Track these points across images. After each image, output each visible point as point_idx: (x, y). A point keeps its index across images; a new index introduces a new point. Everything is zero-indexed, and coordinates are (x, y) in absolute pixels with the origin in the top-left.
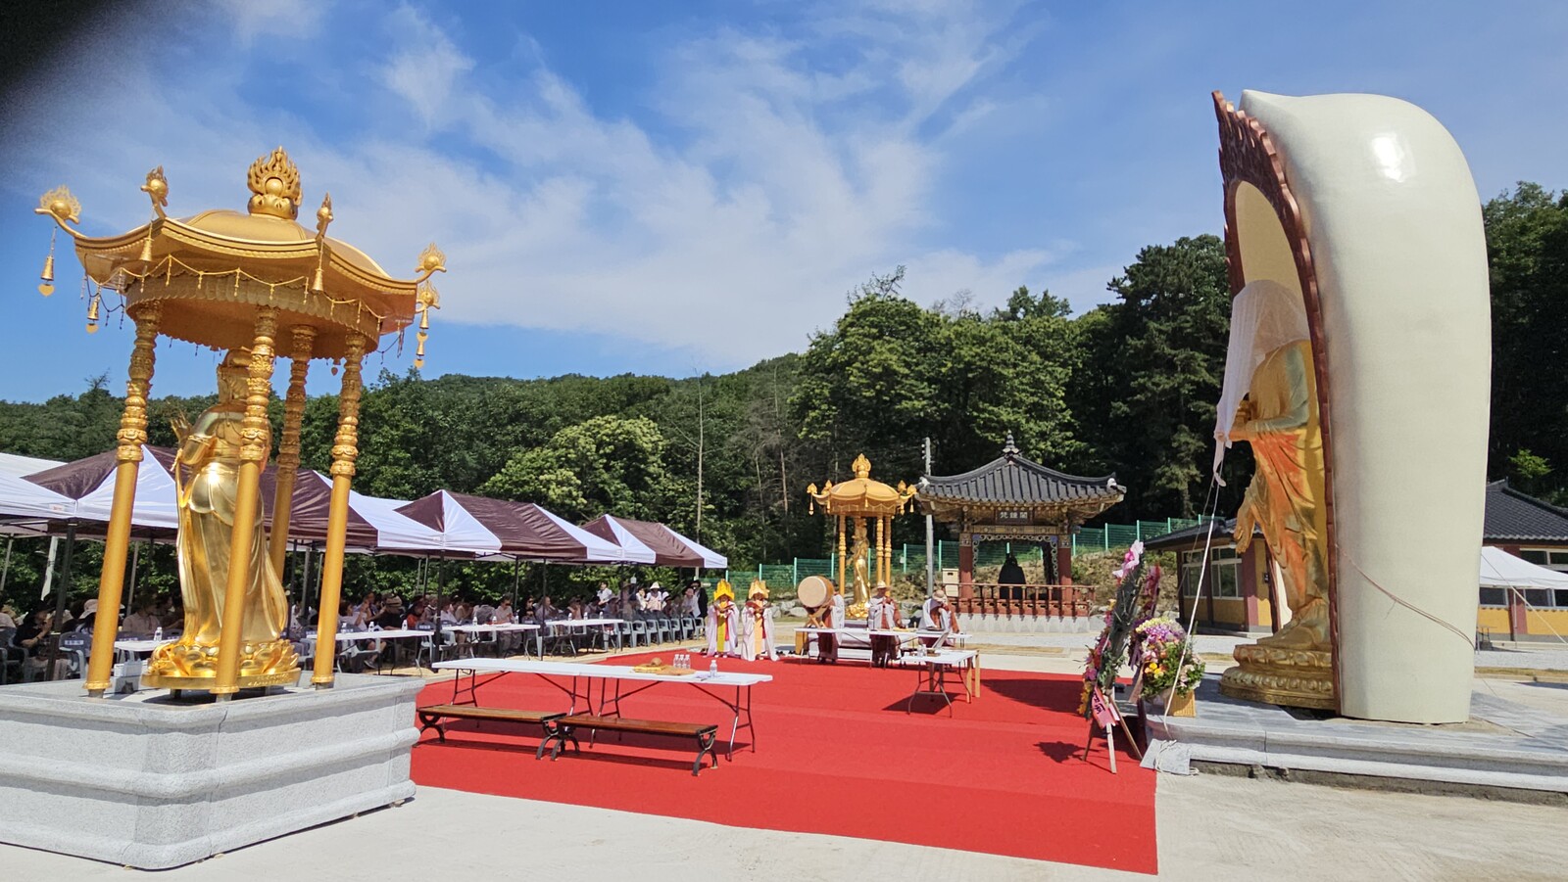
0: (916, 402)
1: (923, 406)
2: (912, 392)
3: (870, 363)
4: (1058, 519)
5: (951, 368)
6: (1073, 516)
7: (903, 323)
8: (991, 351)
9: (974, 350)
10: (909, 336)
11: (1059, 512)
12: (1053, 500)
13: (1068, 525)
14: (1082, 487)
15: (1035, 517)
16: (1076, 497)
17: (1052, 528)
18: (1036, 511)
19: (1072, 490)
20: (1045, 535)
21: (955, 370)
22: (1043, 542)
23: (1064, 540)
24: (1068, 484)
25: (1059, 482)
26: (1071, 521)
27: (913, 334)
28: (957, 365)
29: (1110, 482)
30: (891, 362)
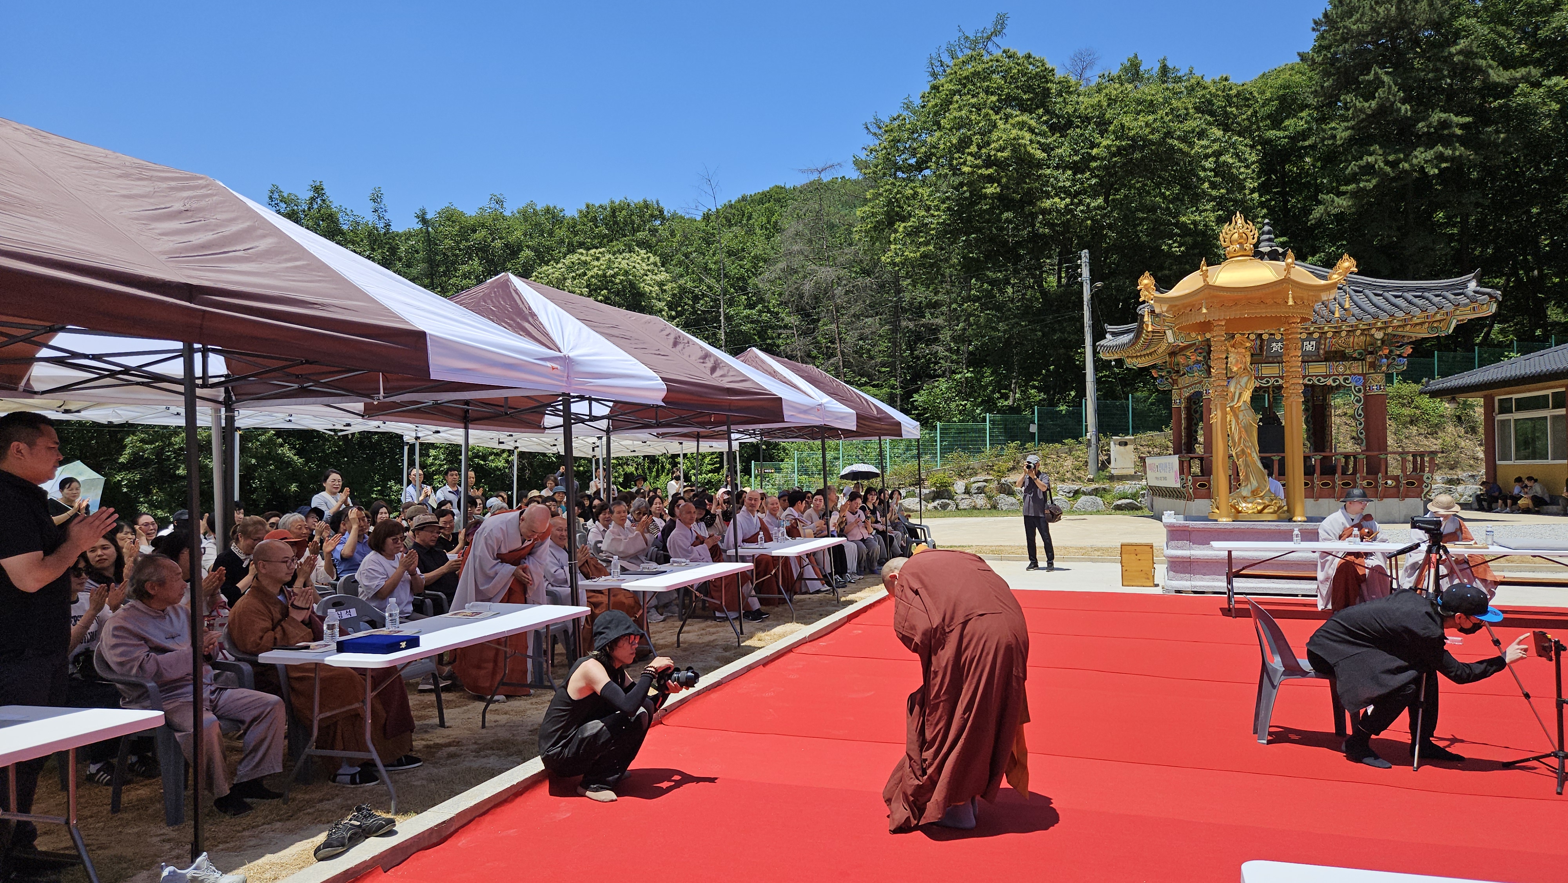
0: (1057, 200)
2: (1052, 186)
4: (1365, 350)
5: (1108, 147)
6: (1391, 344)
7: (1028, 89)
8: (1167, 119)
9: (1142, 119)
10: (1038, 107)
11: (1368, 338)
12: (1376, 317)
13: (1387, 357)
14: (1416, 297)
15: (1327, 349)
16: (1416, 311)
17: (1355, 364)
18: (1326, 339)
19: (1400, 302)
20: (1343, 375)
21: (1114, 149)
22: (1339, 387)
23: (1377, 382)
24: (1386, 294)
25: (1366, 291)
26: (1391, 351)
27: (1042, 105)
28: (1117, 143)
29: (1473, 285)
30: (1023, 141)
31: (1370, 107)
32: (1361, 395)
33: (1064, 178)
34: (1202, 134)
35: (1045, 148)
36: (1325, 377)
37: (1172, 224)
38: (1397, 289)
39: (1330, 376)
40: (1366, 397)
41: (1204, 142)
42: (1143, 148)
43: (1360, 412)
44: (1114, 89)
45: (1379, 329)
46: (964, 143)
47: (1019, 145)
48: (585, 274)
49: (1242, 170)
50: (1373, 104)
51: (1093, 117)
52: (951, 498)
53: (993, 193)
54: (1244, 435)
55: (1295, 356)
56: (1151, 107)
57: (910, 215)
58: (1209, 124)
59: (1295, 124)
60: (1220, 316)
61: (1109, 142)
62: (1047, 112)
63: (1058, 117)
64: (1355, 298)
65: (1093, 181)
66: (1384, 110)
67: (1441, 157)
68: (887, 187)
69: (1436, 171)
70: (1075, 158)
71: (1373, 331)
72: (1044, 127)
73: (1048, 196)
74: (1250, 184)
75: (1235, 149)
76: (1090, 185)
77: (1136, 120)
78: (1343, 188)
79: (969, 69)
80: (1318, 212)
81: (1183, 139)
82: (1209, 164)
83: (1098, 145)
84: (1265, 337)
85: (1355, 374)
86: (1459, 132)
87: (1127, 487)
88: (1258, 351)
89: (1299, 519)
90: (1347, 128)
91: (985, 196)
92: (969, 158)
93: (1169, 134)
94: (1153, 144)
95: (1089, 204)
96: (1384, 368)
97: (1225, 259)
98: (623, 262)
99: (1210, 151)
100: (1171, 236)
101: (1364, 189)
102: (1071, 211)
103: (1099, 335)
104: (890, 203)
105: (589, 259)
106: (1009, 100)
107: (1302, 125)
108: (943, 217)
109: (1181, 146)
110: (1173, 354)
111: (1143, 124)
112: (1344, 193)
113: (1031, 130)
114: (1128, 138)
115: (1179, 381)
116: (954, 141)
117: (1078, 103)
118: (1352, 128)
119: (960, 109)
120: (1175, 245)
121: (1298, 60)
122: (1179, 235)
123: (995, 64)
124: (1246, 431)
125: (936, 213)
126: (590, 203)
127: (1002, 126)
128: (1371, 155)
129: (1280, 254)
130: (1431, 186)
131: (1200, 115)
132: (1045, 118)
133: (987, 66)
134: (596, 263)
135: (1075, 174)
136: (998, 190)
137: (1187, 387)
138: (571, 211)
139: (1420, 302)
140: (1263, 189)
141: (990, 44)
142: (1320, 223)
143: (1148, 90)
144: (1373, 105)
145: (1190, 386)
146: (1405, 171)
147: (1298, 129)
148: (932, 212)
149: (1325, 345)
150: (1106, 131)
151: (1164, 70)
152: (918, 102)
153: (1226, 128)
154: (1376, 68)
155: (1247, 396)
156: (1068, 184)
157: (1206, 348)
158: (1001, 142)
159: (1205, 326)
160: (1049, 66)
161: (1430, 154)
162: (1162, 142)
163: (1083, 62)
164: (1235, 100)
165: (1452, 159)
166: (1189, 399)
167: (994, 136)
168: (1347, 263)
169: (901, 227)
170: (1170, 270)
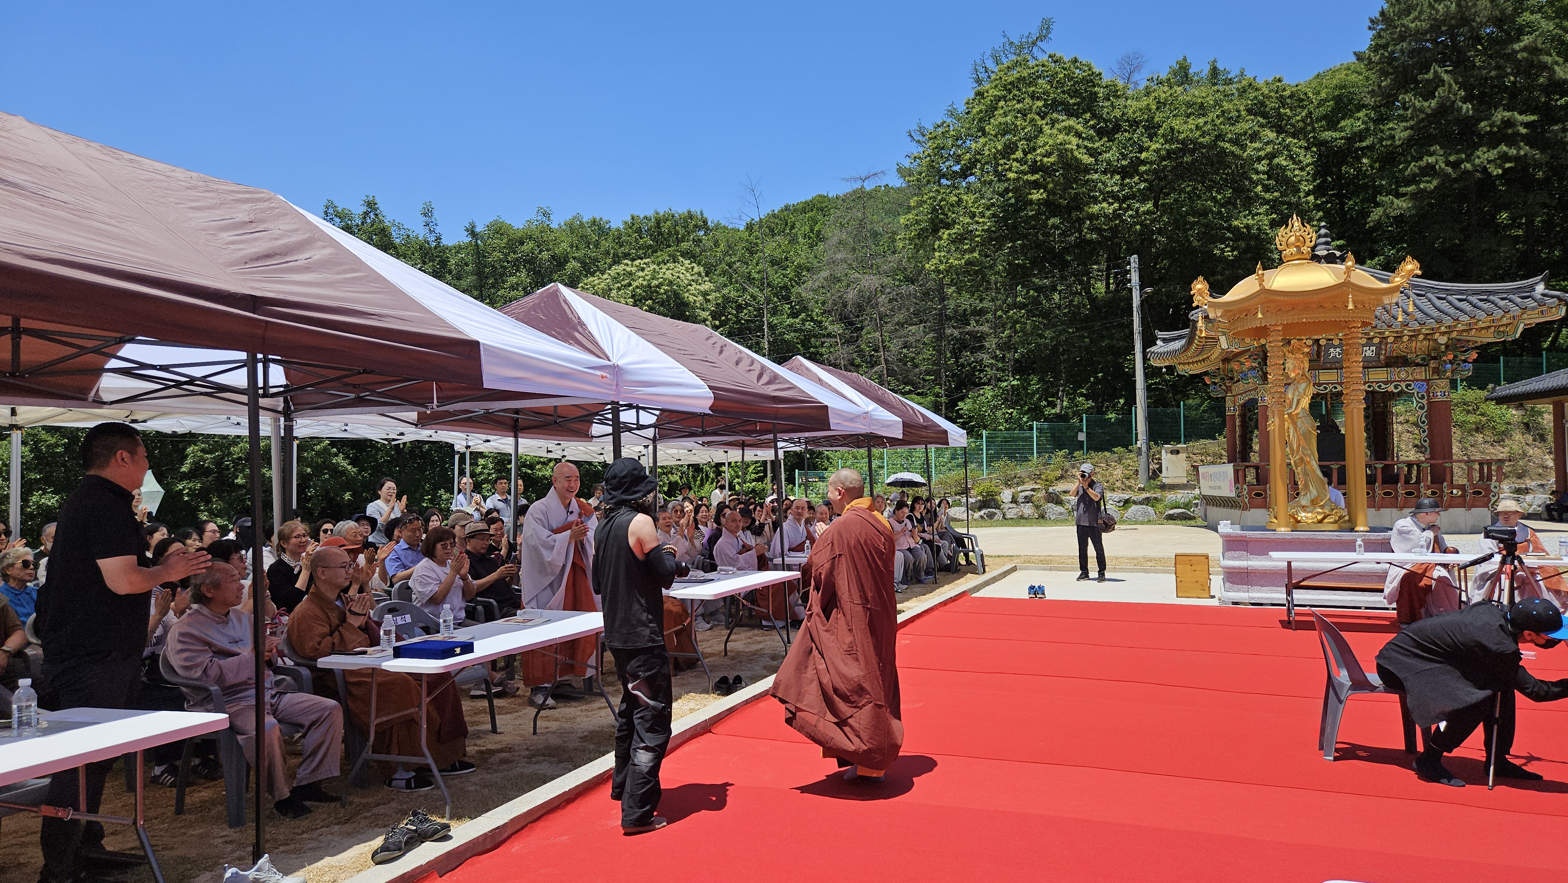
0: (1105, 205)
1: (1115, 211)
2: (1100, 191)
3: (1038, 151)
4: (1429, 355)
5: (1157, 151)
6: (1455, 349)
7: (1075, 93)
8: (1218, 122)
9: (1192, 122)
10: (1084, 112)
11: (1431, 343)
12: (1439, 321)
13: (1451, 362)
14: (1481, 300)
15: (1388, 355)
16: (1481, 315)
17: (1418, 369)
18: (1387, 344)
19: (1464, 305)
20: (1404, 381)
21: (1163, 152)
22: (1402, 393)
23: (1441, 388)
24: (1449, 297)
25: (1429, 295)
26: (1455, 357)
27: (1089, 109)
28: (1167, 146)
29: (1540, 288)
30: (1070, 146)
31: (1429, 106)
32: (1425, 402)
33: (1113, 183)
34: (1254, 137)
35: (1092, 153)
36: (1386, 383)
37: (1224, 228)
38: (1460, 292)
39: (1392, 382)
40: (1429, 403)
41: (1257, 145)
42: (1193, 152)
43: (1424, 419)
44: (1163, 93)
45: (1443, 334)
46: (1009, 150)
47: (1066, 150)
48: (630, 285)
49: (1297, 172)
50: (1433, 103)
51: (1141, 121)
52: (998, 507)
53: (1039, 200)
54: (1302, 442)
55: (1356, 362)
56: (1202, 109)
57: (955, 222)
58: (1262, 126)
59: (1351, 125)
60: (1277, 321)
61: (1158, 146)
62: (1094, 116)
63: (1105, 121)
64: (1417, 302)
65: (1142, 186)
66: (1445, 109)
67: (1505, 157)
68: (931, 194)
69: (1500, 171)
70: (1124, 163)
71: (1437, 336)
72: (1092, 132)
73: (1095, 201)
74: (1305, 187)
75: (1290, 151)
76: (1139, 190)
77: (1185, 123)
78: (1403, 190)
79: (1014, 75)
80: (1376, 214)
81: (1235, 142)
82: (1262, 167)
83: (1147, 149)
84: (1323, 342)
85: (1417, 380)
86: (1523, 131)
87: (1179, 496)
88: (1315, 357)
89: (1362, 529)
90: (1406, 129)
91: (1031, 202)
92: (1015, 164)
93: (1220, 137)
94: (1204, 147)
95: (1137, 210)
96: (1449, 374)
97: (1281, 262)
98: (667, 272)
99: (1262, 153)
100: (1223, 240)
101: (1425, 189)
102: (1120, 216)
103: (1149, 341)
104: (934, 210)
105: (634, 269)
106: (1055, 105)
107: (1359, 125)
108: (989, 224)
109: (1233, 149)
110: (1226, 360)
111: (1193, 127)
112: (1404, 195)
113: (1078, 135)
114: (1178, 141)
115: (1233, 388)
116: (999, 148)
117: (1126, 107)
118: (1412, 128)
119: (1005, 115)
120: (1228, 249)
121: (1354, 59)
122: (1231, 239)
123: (1041, 68)
124: (1305, 439)
125: (981, 220)
126: (635, 214)
127: (1049, 131)
128: (1431, 155)
129: (1338, 258)
130: (1494, 186)
131: (1252, 117)
132: (1092, 123)
133: (1032, 71)
134: (641, 274)
135: (1123, 179)
136: (1045, 195)
137: (1241, 394)
138: (617, 222)
139: (1486, 306)
140: (1318, 191)
141: (1035, 50)
142: (1379, 225)
143: (1198, 93)
144: (1432, 105)
145: (1245, 392)
146: (1466, 172)
147: (1356, 129)
148: (977, 219)
149: (1386, 350)
150: (1156, 134)
151: (1215, 72)
152: (962, 108)
153: (1280, 130)
154: (1435, 67)
155: (1306, 402)
156: (1116, 189)
157: (1261, 354)
158: (1047, 147)
159: (1262, 331)
160: (1096, 70)
161: (1493, 154)
162: (1213, 145)
163: (1131, 65)
164: (1289, 101)
165: (1517, 159)
166: (1244, 406)
167: (1040, 141)
168: (1410, 266)
169: (945, 234)
170: (1222, 275)
